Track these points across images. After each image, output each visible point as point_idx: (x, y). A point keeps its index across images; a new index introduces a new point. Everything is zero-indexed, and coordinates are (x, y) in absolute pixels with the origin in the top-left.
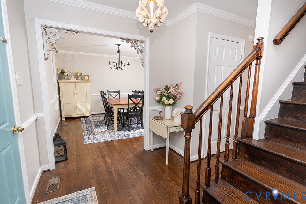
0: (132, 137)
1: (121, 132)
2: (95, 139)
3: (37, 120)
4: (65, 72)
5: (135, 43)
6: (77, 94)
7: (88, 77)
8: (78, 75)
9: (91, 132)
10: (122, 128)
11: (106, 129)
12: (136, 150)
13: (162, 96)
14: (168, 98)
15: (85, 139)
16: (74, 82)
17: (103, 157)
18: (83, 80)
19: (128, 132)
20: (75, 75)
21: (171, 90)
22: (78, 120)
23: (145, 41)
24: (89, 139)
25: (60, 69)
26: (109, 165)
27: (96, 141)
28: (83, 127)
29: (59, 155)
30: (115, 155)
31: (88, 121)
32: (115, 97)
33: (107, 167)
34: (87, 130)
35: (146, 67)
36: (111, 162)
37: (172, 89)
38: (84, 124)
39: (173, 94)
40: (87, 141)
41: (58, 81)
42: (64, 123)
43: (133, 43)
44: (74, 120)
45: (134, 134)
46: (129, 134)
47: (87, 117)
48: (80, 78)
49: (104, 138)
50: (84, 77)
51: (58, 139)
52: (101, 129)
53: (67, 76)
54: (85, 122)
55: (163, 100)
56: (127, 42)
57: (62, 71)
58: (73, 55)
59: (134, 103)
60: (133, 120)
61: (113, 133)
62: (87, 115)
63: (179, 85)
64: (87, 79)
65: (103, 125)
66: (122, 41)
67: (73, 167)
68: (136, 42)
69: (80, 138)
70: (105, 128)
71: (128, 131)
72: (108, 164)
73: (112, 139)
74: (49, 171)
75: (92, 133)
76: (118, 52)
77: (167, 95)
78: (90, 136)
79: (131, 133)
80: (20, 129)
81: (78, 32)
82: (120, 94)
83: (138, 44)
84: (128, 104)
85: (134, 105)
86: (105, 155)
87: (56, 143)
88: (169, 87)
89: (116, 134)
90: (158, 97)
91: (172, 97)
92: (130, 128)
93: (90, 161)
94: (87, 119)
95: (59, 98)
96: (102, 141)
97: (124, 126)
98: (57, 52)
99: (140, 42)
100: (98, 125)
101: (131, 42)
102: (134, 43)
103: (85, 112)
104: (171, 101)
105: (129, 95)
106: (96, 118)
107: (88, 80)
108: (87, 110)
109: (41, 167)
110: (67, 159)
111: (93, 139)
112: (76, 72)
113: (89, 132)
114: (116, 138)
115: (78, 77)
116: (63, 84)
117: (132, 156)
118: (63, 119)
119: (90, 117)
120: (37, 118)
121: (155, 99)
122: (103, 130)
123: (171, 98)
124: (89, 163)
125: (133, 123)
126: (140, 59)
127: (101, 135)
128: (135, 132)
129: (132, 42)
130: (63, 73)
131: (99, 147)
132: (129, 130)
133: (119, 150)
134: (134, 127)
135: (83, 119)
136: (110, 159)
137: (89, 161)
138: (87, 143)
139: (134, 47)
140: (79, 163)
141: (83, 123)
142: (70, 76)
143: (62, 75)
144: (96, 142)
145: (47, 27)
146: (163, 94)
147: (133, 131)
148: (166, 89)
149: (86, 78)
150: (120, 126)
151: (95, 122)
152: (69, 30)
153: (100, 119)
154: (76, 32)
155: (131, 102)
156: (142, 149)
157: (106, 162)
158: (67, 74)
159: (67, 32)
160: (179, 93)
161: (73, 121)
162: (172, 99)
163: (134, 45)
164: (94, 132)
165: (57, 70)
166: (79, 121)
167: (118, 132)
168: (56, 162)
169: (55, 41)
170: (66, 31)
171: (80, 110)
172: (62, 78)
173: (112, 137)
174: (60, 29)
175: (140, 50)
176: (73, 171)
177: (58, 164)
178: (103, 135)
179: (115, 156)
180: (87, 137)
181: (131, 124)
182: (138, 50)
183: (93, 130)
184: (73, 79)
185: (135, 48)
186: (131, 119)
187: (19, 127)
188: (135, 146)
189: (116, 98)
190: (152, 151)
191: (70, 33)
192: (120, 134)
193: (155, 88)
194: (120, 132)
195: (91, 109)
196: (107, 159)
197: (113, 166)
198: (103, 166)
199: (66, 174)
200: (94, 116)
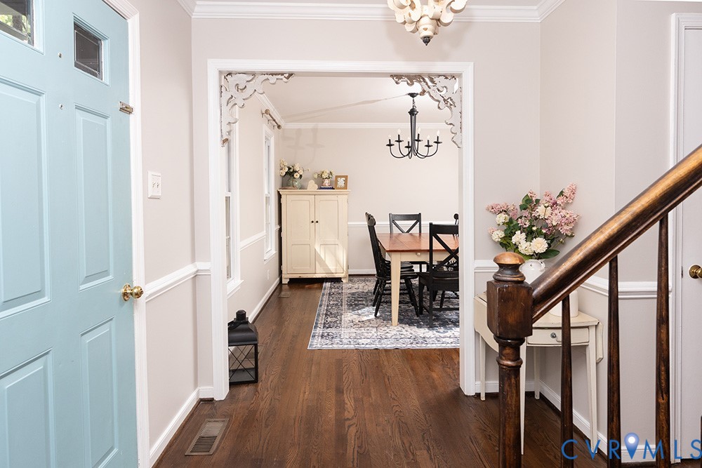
0: (434, 346)
1: (409, 329)
2: (337, 340)
3: (196, 277)
4: (296, 172)
5: (432, 81)
6: (317, 222)
7: (346, 182)
8: (324, 176)
9: (334, 319)
10: (416, 318)
11: (372, 316)
12: (434, 387)
13: (511, 227)
14: (530, 235)
15: (314, 336)
16: (313, 193)
17: (339, 391)
18: (333, 188)
19: (427, 330)
20: (316, 176)
21: (540, 211)
22: (316, 286)
23: (460, 75)
24: (322, 336)
25: (286, 164)
26: (347, 415)
27: (338, 343)
28: (321, 306)
29: (241, 367)
30: (372, 390)
31: (336, 290)
32: (408, 232)
33: (340, 422)
34: (326, 315)
35: (464, 146)
36: (355, 410)
37: (542, 206)
38: (326, 298)
39: (548, 222)
40: (316, 343)
41: (279, 192)
42: (286, 292)
43: (427, 84)
44: (307, 286)
45: (444, 340)
46: (430, 338)
47: (338, 280)
48: (328, 183)
49: (360, 340)
50: (337, 181)
51: (241, 326)
52: (359, 315)
53: (299, 180)
54: (329, 294)
55: (514, 239)
56: (408, 84)
57: (289, 169)
58: (315, 130)
59: (447, 249)
60: (449, 298)
61: (386, 328)
62: (337, 276)
63: (567, 193)
64: (343, 185)
65: (367, 306)
66: (397, 83)
67: (264, 402)
68: (435, 80)
69: (305, 330)
70: (371, 313)
71: (429, 328)
72: (346, 413)
73: (379, 346)
74: (212, 400)
75: (336, 322)
76: (413, 112)
77: (528, 224)
78: (329, 330)
79: (437, 334)
80: (135, 291)
81: (291, 75)
82: (422, 223)
83: (439, 86)
84: (431, 251)
85: (447, 255)
86: (345, 388)
87: (236, 335)
88: (538, 201)
89: (395, 332)
90: (498, 232)
91: (544, 231)
92: (438, 319)
93: (304, 396)
94: (336, 285)
95: (280, 230)
96: (352, 347)
97: (422, 314)
98: (279, 127)
99: (447, 78)
100: (356, 302)
101: (420, 82)
102: (430, 84)
103: (334, 267)
104: (540, 245)
105: (431, 224)
106: (356, 286)
107: (345, 187)
108: (337, 262)
109: (197, 390)
110: (255, 381)
111: (332, 338)
112: (319, 170)
113: (329, 319)
114: (388, 345)
115: (323, 182)
116: (289, 198)
117: (416, 402)
118: (285, 281)
119: (344, 281)
120: (197, 271)
121: (491, 236)
122: (365, 318)
123: (539, 234)
124: (301, 400)
125: (451, 307)
126: (447, 123)
127: (354, 330)
128: (449, 333)
129: (424, 79)
130: (291, 173)
131: (339, 363)
132: (431, 327)
133: (387, 380)
134: (450, 319)
135: (328, 285)
136: (356, 400)
137: (301, 396)
138: (313, 347)
139: (429, 92)
140: (279, 395)
141: (323, 294)
142: (307, 180)
143: (289, 177)
144: (335, 347)
145: (230, 74)
146: (515, 223)
147: (442, 329)
148: (523, 208)
149: (341, 182)
150: (412, 311)
151: (353, 294)
152: (272, 74)
153: (366, 287)
154: (286, 75)
155: (437, 245)
156: (451, 388)
157: (341, 406)
158: (301, 176)
159: (268, 79)
160: (564, 220)
161: (303, 288)
162: (545, 236)
163: (429, 87)
164: (341, 321)
165: (279, 168)
166: (316, 288)
167: (400, 329)
168: (232, 384)
169: (243, 102)
170: (266, 76)
171: (323, 263)
172: (289, 186)
173: (381, 338)
174: (254, 74)
175: (445, 100)
176: (258, 415)
177: (235, 390)
178: (358, 332)
179: (370, 395)
180: (319, 331)
181: (441, 309)
182: (439, 101)
183: (342, 314)
184: (312, 186)
185: (430, 96)
186: (443, 294)
187: (135, 288)
188: (434, 375)
189: (411, 234)
190: (483, 398)
191: (273, 79)
192: (405, 333)
193: (491, 203)
194: (407, 327)
195: (347, 262)
196: (346, 399)
197: (355, 421)
198: (332, 415)
199: (243, 417)
200: (355, 279)
